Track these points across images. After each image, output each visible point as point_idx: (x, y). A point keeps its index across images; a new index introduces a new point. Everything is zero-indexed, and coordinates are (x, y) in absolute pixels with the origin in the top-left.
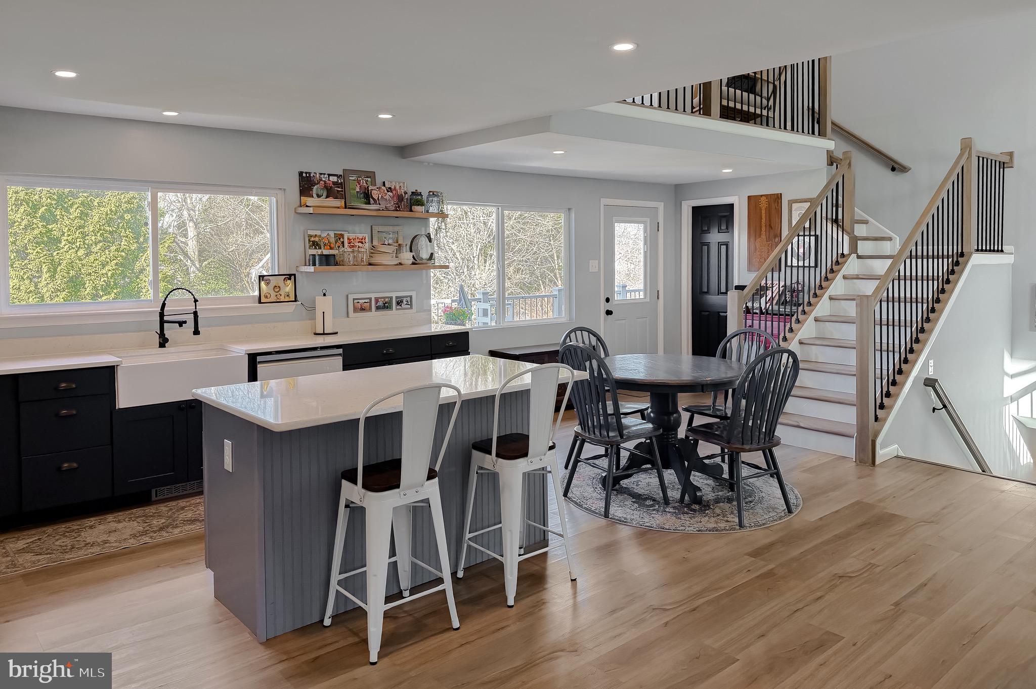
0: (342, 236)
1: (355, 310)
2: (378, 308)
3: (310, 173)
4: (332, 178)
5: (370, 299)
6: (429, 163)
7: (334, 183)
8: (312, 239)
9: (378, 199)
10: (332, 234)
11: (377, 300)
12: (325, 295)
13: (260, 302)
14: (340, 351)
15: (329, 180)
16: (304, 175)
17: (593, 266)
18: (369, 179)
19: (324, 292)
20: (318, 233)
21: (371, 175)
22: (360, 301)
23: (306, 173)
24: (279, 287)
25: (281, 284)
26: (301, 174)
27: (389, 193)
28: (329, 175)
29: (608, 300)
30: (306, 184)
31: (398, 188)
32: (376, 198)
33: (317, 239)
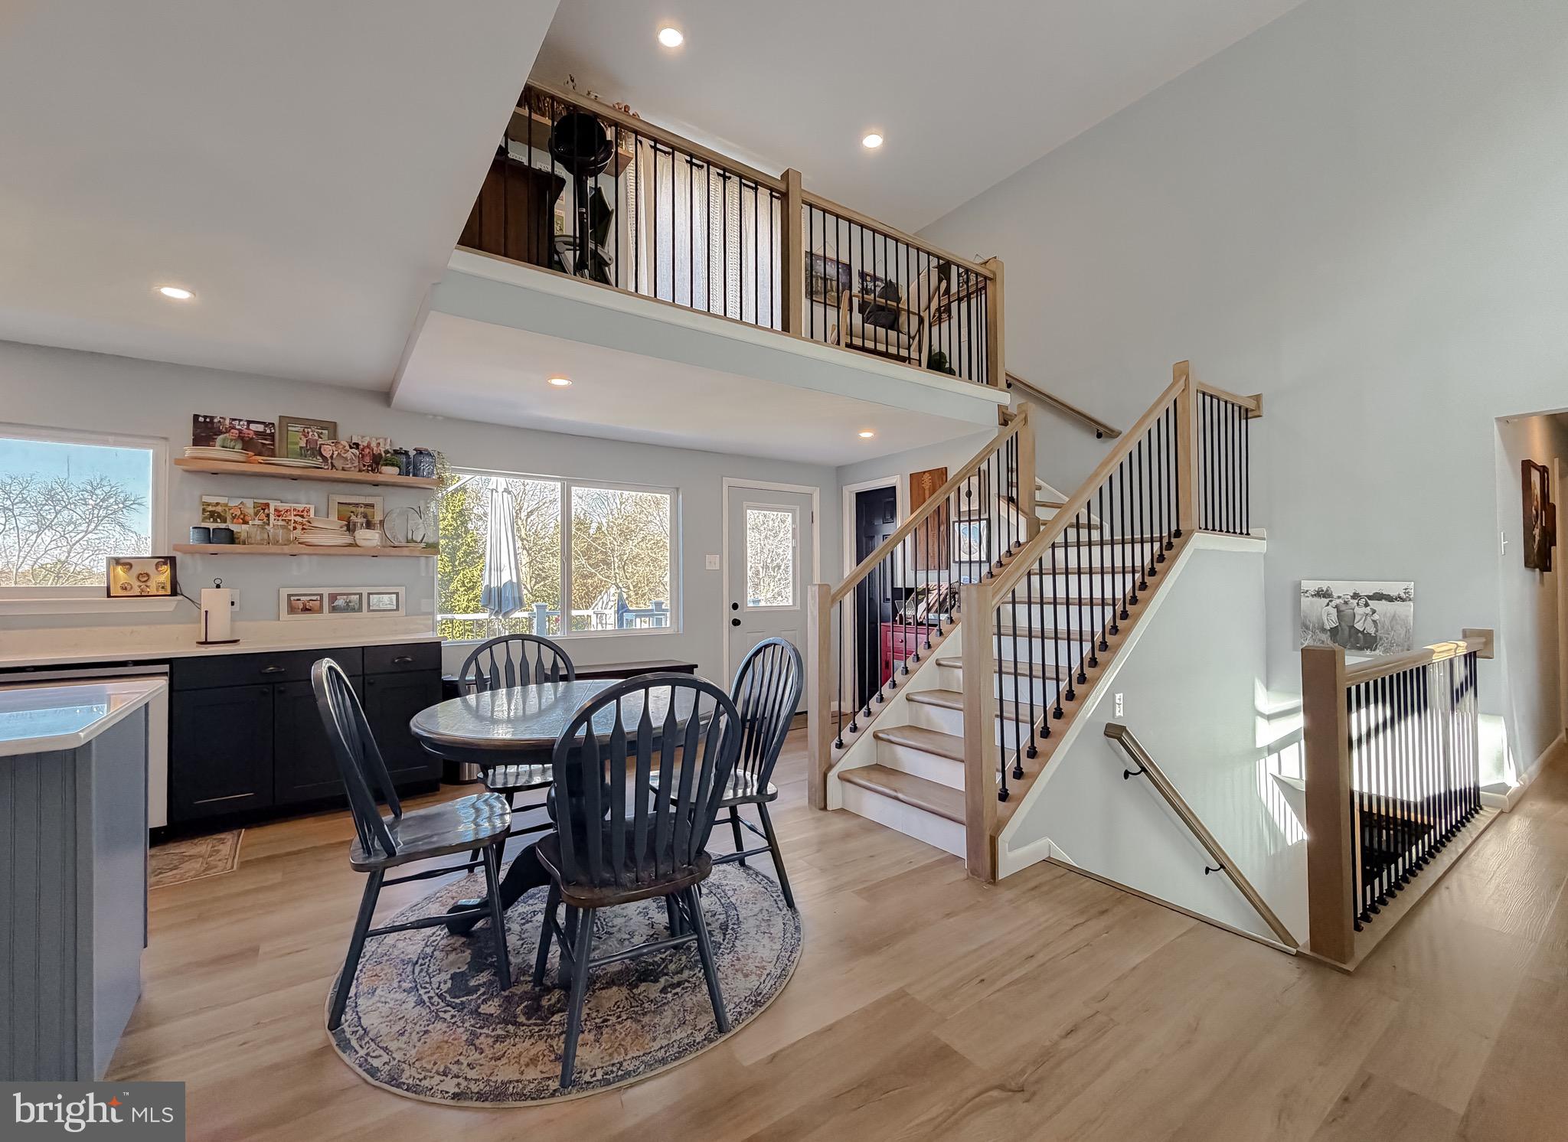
0: (268, 505)
1: (292, 610)
2: (334, 609)
3: (212, 418)
4: (253, 427)
5: (321, 595)
6: (435, 416)
7: (257, 433)
8: (210, 508)
9: (332, 457)
10: (249, 503)
11: (333, 597)
12: (218, 586)
13: (109, 596)
14: (166, 668)
15: (248, 428)
16: (201, 419)
17: (712, 562)
18: (325, 432)
19: (218, 582)
20: (223, 500)
21: (332, 428)
22: (302, 598)
23: (205, 417)
24: (148, 575)
25: (151, 570)
26: (196, 417)
27: (354, 450)
28: (249, 422)
29: (735, 606)
30: (205, 431)
31: (374, 445)
32: (328, 456)
33: (219, 509)
